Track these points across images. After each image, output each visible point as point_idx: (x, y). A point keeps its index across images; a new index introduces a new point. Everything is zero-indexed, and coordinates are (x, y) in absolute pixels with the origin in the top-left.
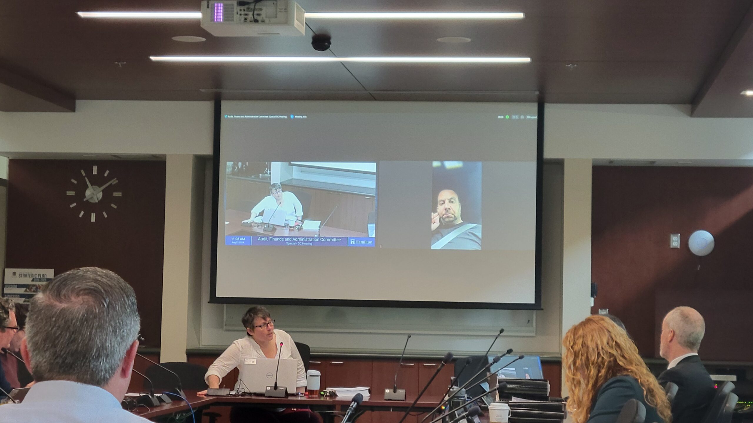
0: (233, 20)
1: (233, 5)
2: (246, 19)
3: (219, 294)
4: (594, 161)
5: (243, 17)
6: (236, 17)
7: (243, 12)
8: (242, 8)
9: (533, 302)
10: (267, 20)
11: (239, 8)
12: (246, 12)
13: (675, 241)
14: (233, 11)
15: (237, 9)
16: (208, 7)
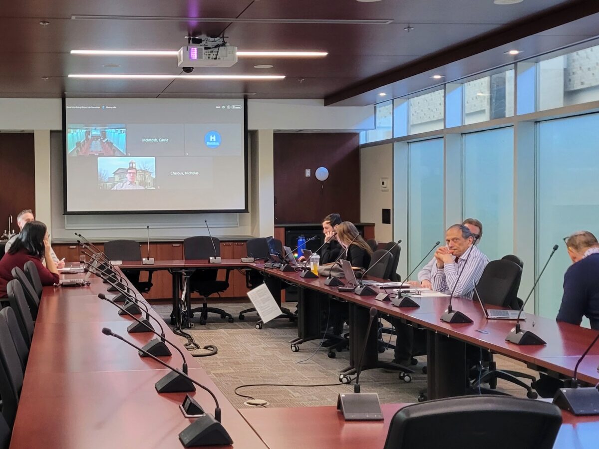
0: (202, 58)
1: (202, 49)
2: (209, 57)
3: (69, 210)
4: (274, 131)
5: (208, 56)
6: (204, 56)
7: (207, 54)
8: (207, 51)
9: (244, 208)
10: (222, 58)
11: (206, 50)
12: (209, 53)
13: (308, 173)
14: (202, 52)
15: (204, 51)
16: (187, 50)
